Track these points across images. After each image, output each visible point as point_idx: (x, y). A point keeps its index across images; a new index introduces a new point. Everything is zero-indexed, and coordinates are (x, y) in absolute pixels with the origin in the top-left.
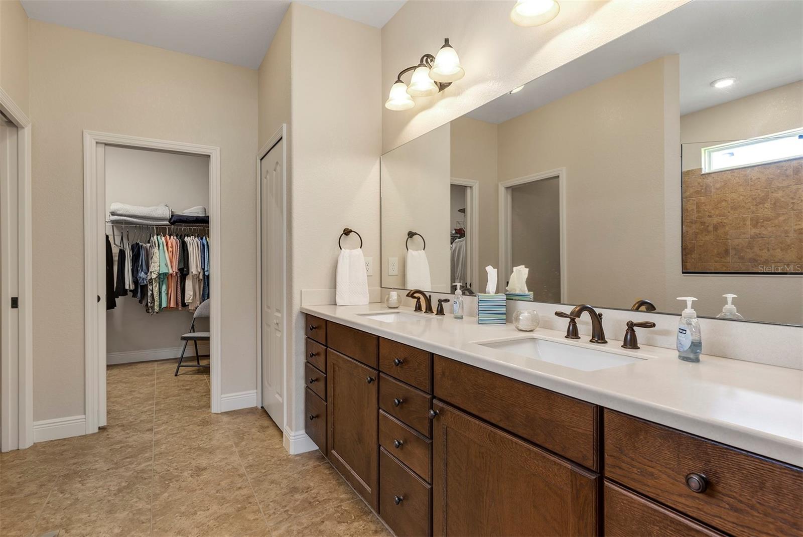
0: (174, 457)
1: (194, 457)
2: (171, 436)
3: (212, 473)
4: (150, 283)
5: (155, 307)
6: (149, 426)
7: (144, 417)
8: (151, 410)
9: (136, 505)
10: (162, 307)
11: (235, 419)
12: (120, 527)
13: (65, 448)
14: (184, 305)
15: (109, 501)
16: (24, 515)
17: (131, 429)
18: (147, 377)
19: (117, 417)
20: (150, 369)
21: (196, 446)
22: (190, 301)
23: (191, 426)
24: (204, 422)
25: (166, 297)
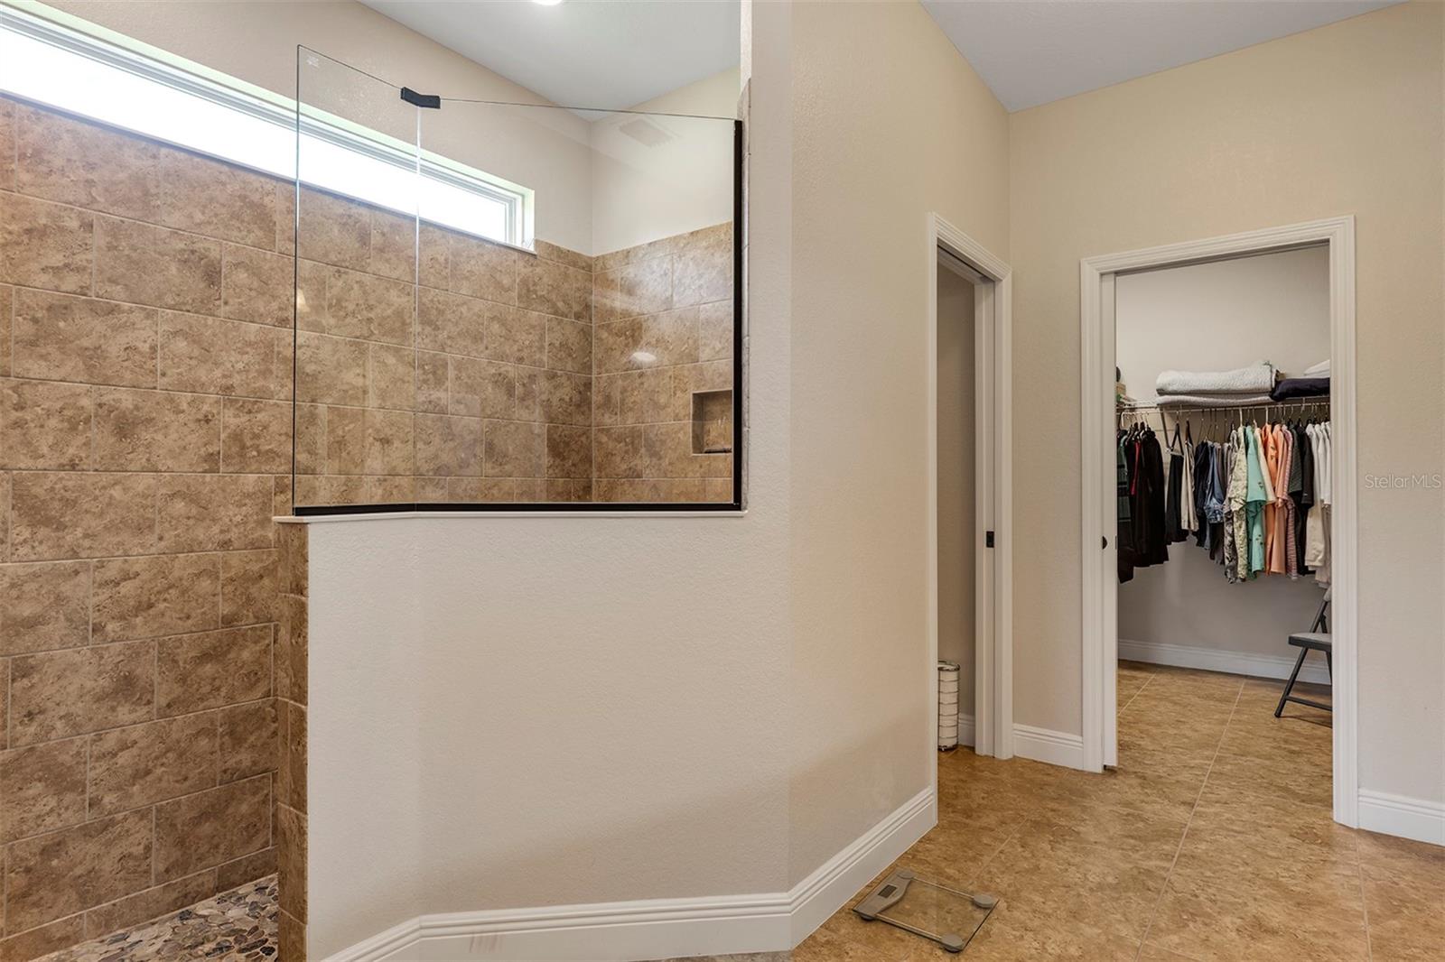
0: (1217, 875)
1: (1258, 897)
2: (1225, 833)
3: (1288, 949)
4: (1228, 519)
5: (1239, 569)
6: (1188, 796)
7: (1185, 776)
8: (1202, 768)
9: (1117, 926)
10: (1253, 570)
11: (1392, 857)
12: (1080, 948)
13: (1050, 779)
14: (1303, 570)
15: (1079, 895)
16: (971, 853)
17: (1154, 789)
18: (1217, 703)
19: (1139, 760)
20: (1228, 689)
21: (1272, 877)
22: (1317, 563)
23: (1274, 829)
24: (1307, 833)
25: (1261, 551)
